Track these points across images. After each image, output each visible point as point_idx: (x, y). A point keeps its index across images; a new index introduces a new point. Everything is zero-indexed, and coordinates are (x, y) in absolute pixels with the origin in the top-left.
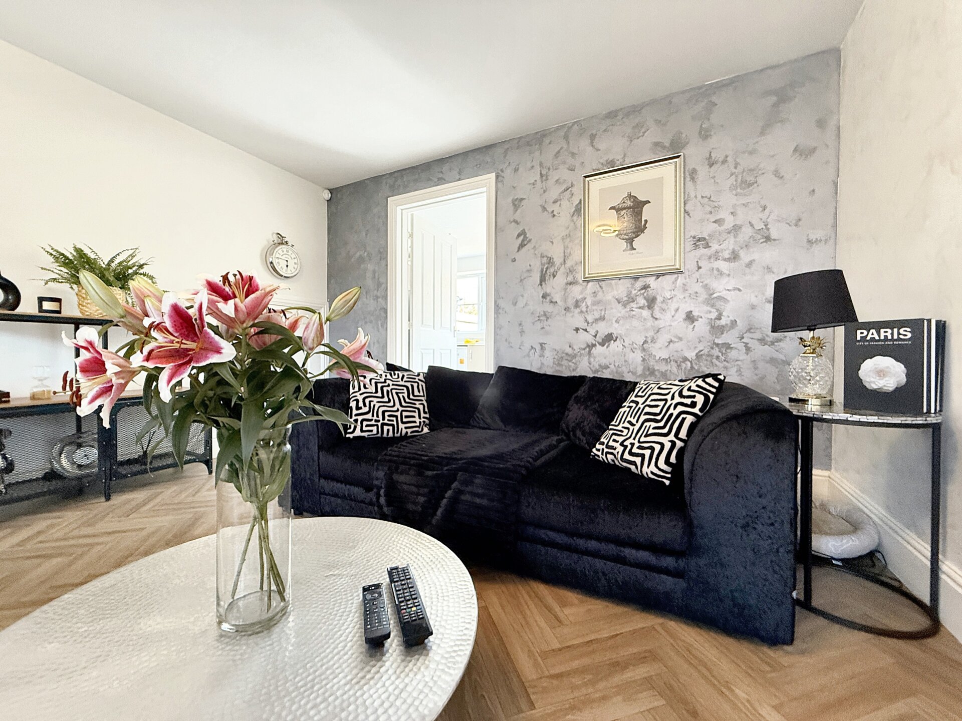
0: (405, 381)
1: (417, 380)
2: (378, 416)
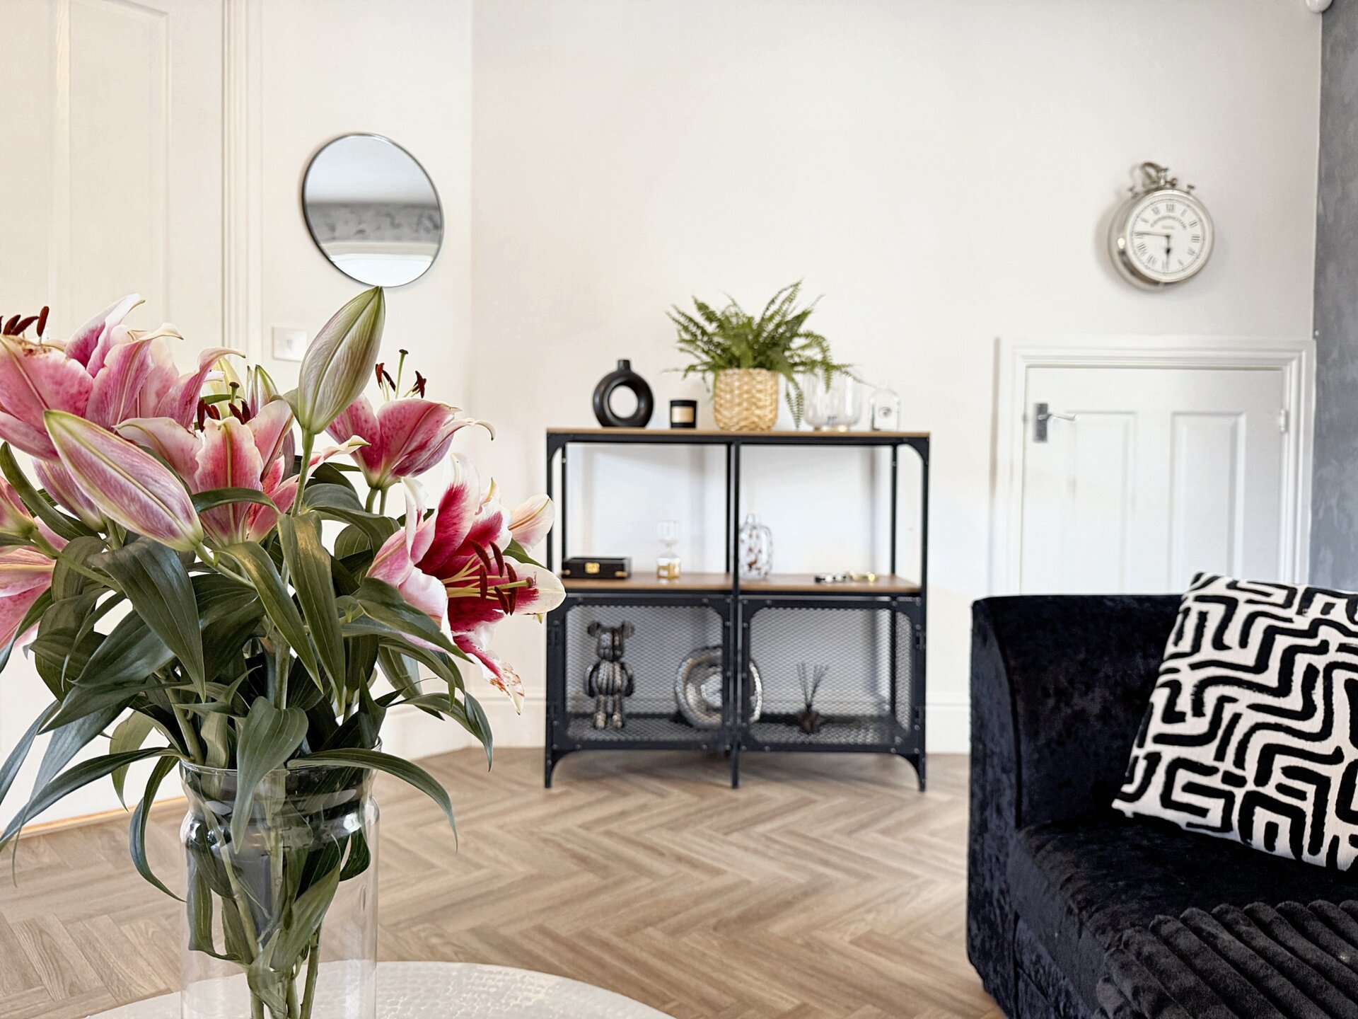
2: (1239, 762)
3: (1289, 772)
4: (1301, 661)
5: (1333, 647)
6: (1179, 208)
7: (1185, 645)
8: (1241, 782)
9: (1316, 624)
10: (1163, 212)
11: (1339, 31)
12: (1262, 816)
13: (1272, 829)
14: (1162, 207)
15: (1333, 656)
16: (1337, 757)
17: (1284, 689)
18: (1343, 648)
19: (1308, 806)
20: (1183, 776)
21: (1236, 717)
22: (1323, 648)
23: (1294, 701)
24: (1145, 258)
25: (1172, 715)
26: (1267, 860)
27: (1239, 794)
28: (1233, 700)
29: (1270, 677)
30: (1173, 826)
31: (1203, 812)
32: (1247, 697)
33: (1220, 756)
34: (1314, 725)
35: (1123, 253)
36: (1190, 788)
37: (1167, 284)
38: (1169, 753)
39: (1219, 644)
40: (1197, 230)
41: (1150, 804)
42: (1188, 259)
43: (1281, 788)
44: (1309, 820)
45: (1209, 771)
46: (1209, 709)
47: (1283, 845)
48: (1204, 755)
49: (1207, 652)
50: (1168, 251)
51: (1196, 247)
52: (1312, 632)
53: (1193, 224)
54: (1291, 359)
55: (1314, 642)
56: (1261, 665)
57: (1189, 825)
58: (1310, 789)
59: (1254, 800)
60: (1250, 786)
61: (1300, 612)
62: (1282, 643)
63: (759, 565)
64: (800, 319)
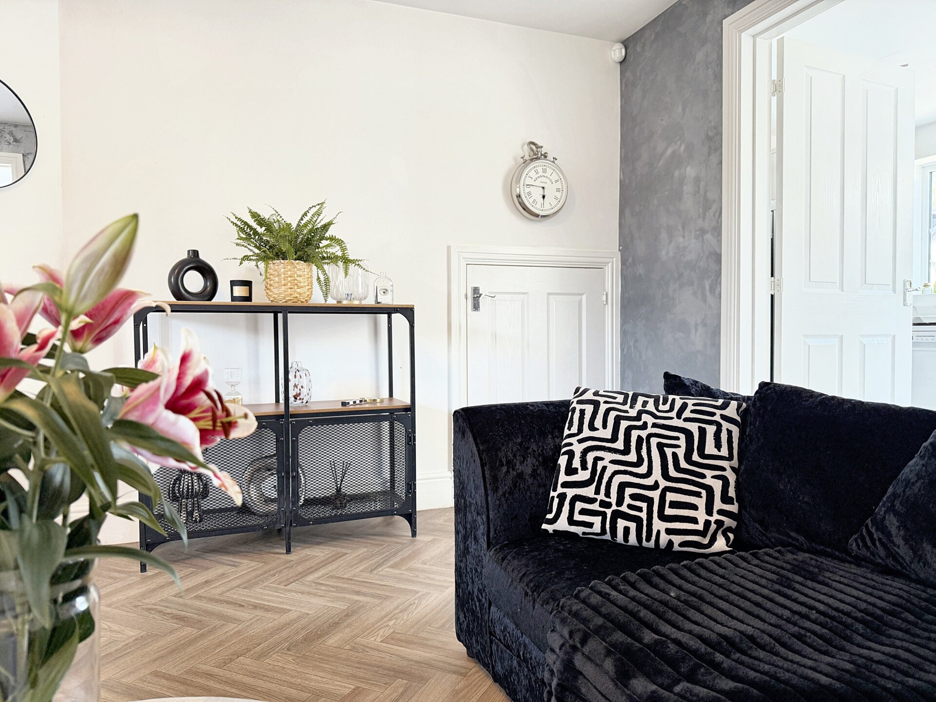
0: (686, 420)
1: (717, 418)
2: (608, 494)
3: (633, 497)
4: (635, 434)
5: (649, 425)
6: (549, 171)
7: (574, 430)
8: (609, 505)
9: (640, 413)
10: (541, 173)
11: (628, 74)
12: (621, 524)
13: (627, 530)
14: (540, 169)
15: (650, 430)
16: (655, 486)
17: (626, 451)
18: (655, 425)
19: (643, 515)
20: (579, 506)
21: (604, 468)
22: (644, 426)
23: (632, 457)
24: (531, 200)
25: (570, 471)
26: (625, 548)
27: (609, 512)
28: (602, 459)
29: (620, 445)
30: (575, 535)
31: (590, 525)
32: (609, 456)
33: (597, 492)
34: (643, 469)
35: (519, 196)
36: (583, 512)
37: (543, 216)
38: (571, 492)
39: (592, 428)
40: (559, 185)
41: (562, 524)
42: (554, 202)
43: (630, 507)
44: (645, 523)
45: (592, 501)
46: (590, 465)
47: (633, 539)
48: (589, 492)
49: (587, 432)
50: (544, 197)
51: (558, 195)
52: (638, 418)
53: (557, 181)
54: (609, 263)
55: (640, 423)
56: (614, 439)
57: (584, 533)
58: (644, 505)
59: (617, 515)
60: (614, 507)
61: (631, 407)
62: (624, 424)
63: (301, 397)
64: (326, 227)
